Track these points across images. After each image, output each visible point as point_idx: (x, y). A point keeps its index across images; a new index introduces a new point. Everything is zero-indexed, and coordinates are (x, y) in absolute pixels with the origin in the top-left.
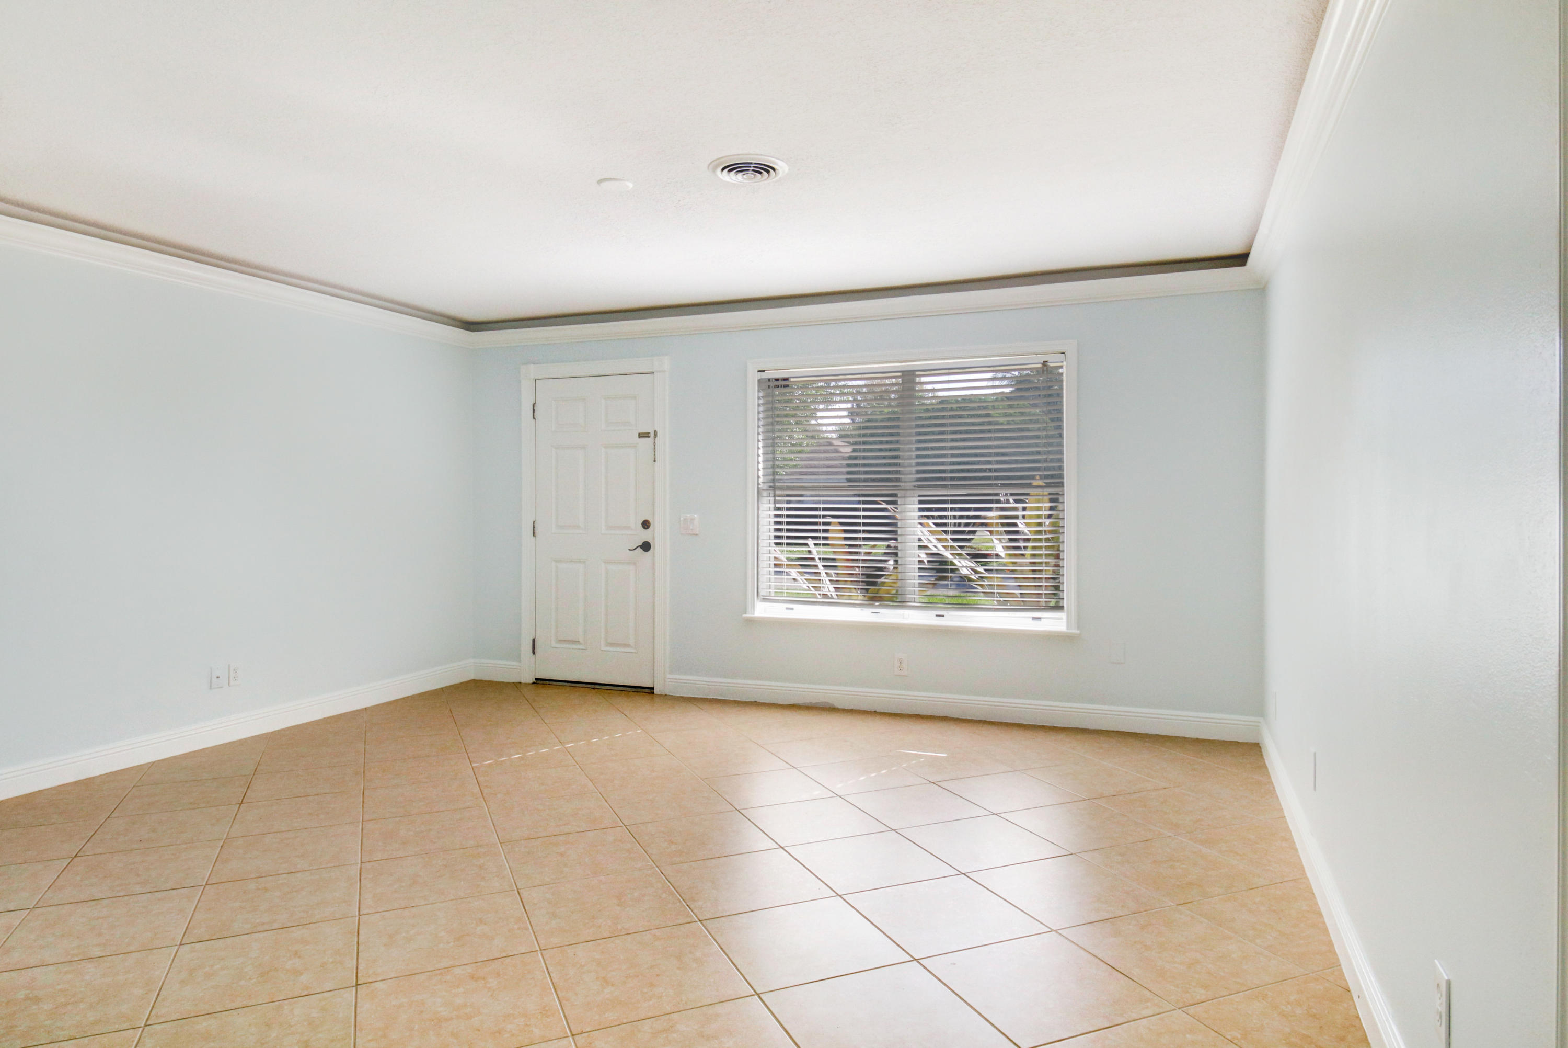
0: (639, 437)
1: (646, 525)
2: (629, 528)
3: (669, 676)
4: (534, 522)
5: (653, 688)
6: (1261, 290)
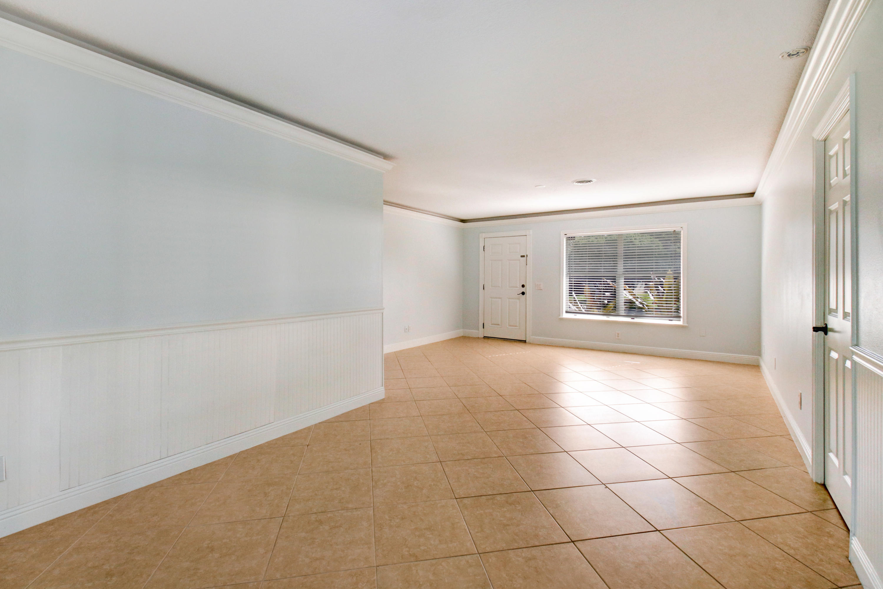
0: (521, 257)
1: (523, 286)
2: (517, 287)
3: (531, 337)
4: (484, 285)
5: (526, 341)
6: (760, 205)
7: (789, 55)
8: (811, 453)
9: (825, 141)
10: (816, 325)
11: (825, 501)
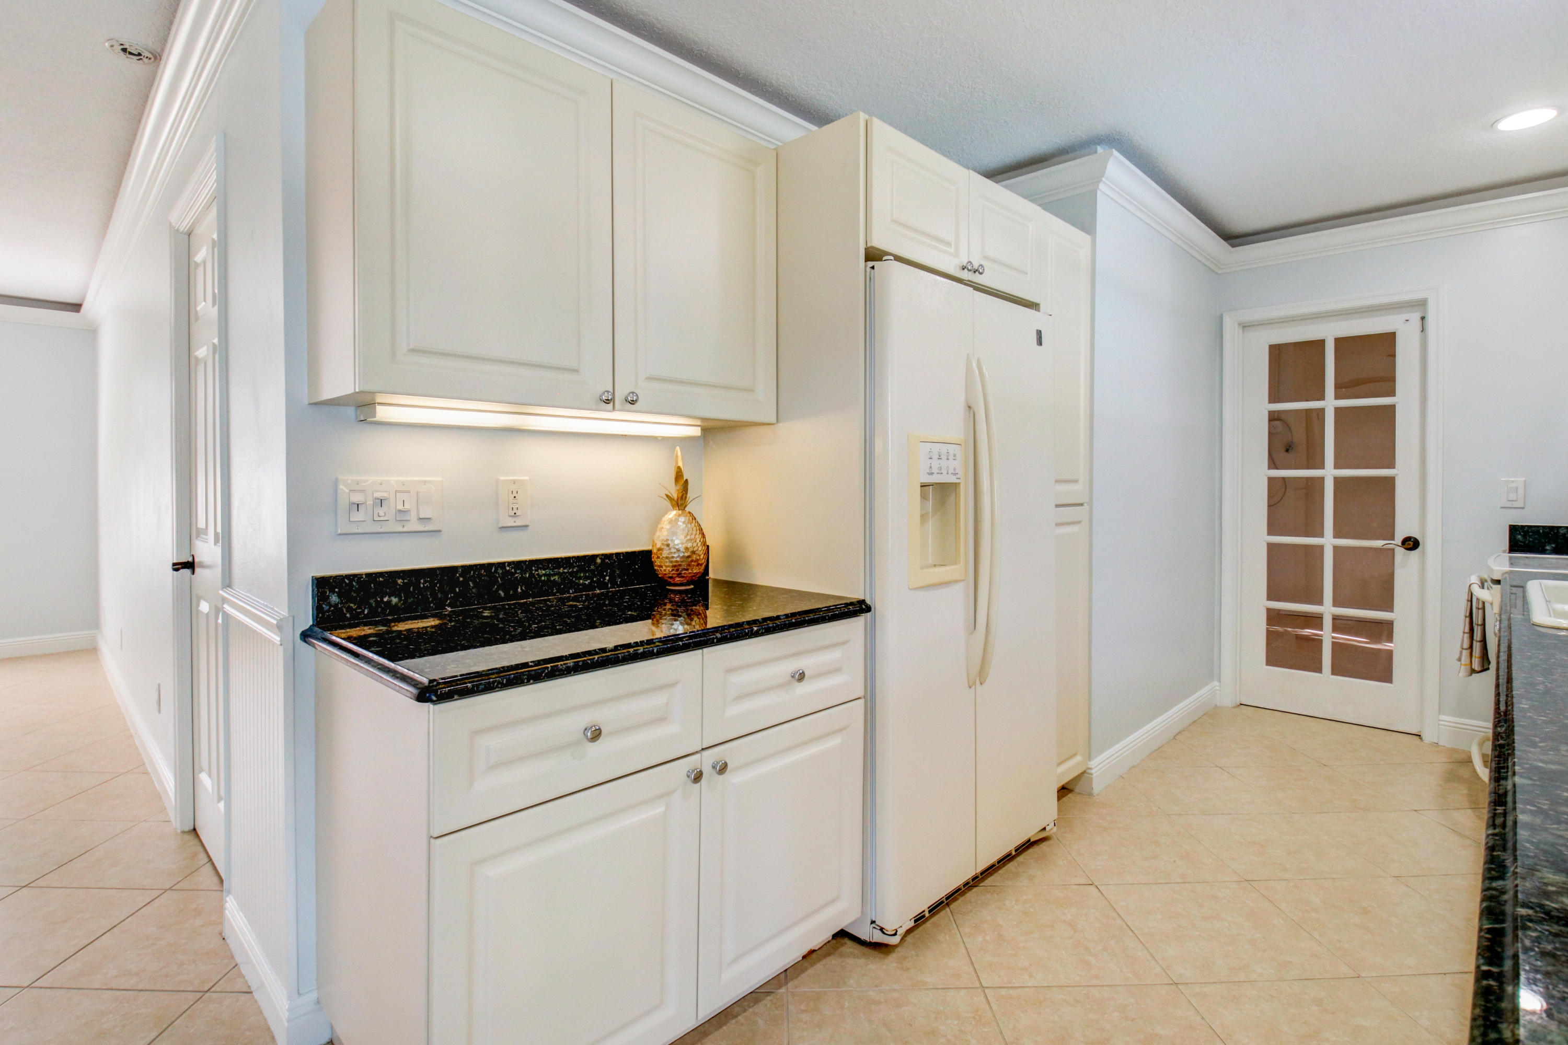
6: (92, 332)
7: (124, 50)
8: (173, 783)
9: (189, 236)
10: (178, 559)
11: (194, 856)
